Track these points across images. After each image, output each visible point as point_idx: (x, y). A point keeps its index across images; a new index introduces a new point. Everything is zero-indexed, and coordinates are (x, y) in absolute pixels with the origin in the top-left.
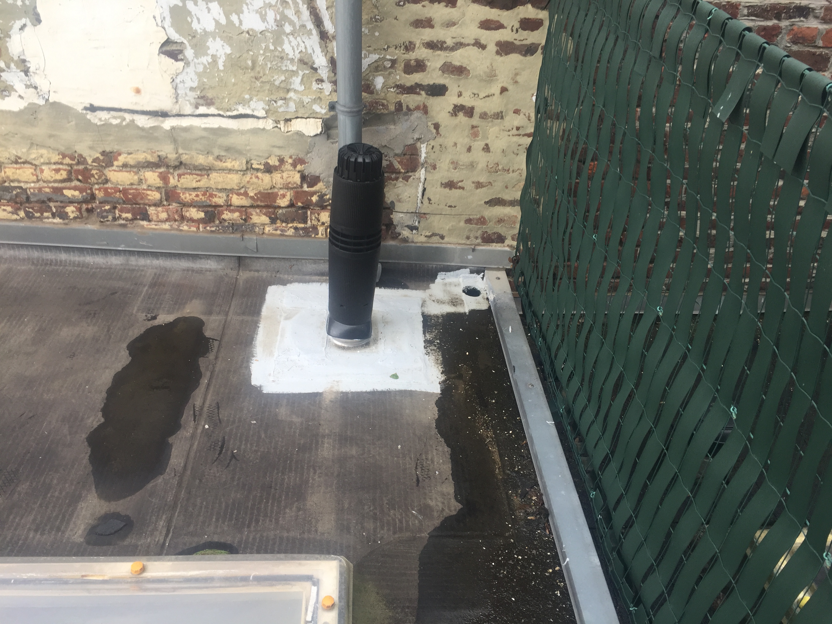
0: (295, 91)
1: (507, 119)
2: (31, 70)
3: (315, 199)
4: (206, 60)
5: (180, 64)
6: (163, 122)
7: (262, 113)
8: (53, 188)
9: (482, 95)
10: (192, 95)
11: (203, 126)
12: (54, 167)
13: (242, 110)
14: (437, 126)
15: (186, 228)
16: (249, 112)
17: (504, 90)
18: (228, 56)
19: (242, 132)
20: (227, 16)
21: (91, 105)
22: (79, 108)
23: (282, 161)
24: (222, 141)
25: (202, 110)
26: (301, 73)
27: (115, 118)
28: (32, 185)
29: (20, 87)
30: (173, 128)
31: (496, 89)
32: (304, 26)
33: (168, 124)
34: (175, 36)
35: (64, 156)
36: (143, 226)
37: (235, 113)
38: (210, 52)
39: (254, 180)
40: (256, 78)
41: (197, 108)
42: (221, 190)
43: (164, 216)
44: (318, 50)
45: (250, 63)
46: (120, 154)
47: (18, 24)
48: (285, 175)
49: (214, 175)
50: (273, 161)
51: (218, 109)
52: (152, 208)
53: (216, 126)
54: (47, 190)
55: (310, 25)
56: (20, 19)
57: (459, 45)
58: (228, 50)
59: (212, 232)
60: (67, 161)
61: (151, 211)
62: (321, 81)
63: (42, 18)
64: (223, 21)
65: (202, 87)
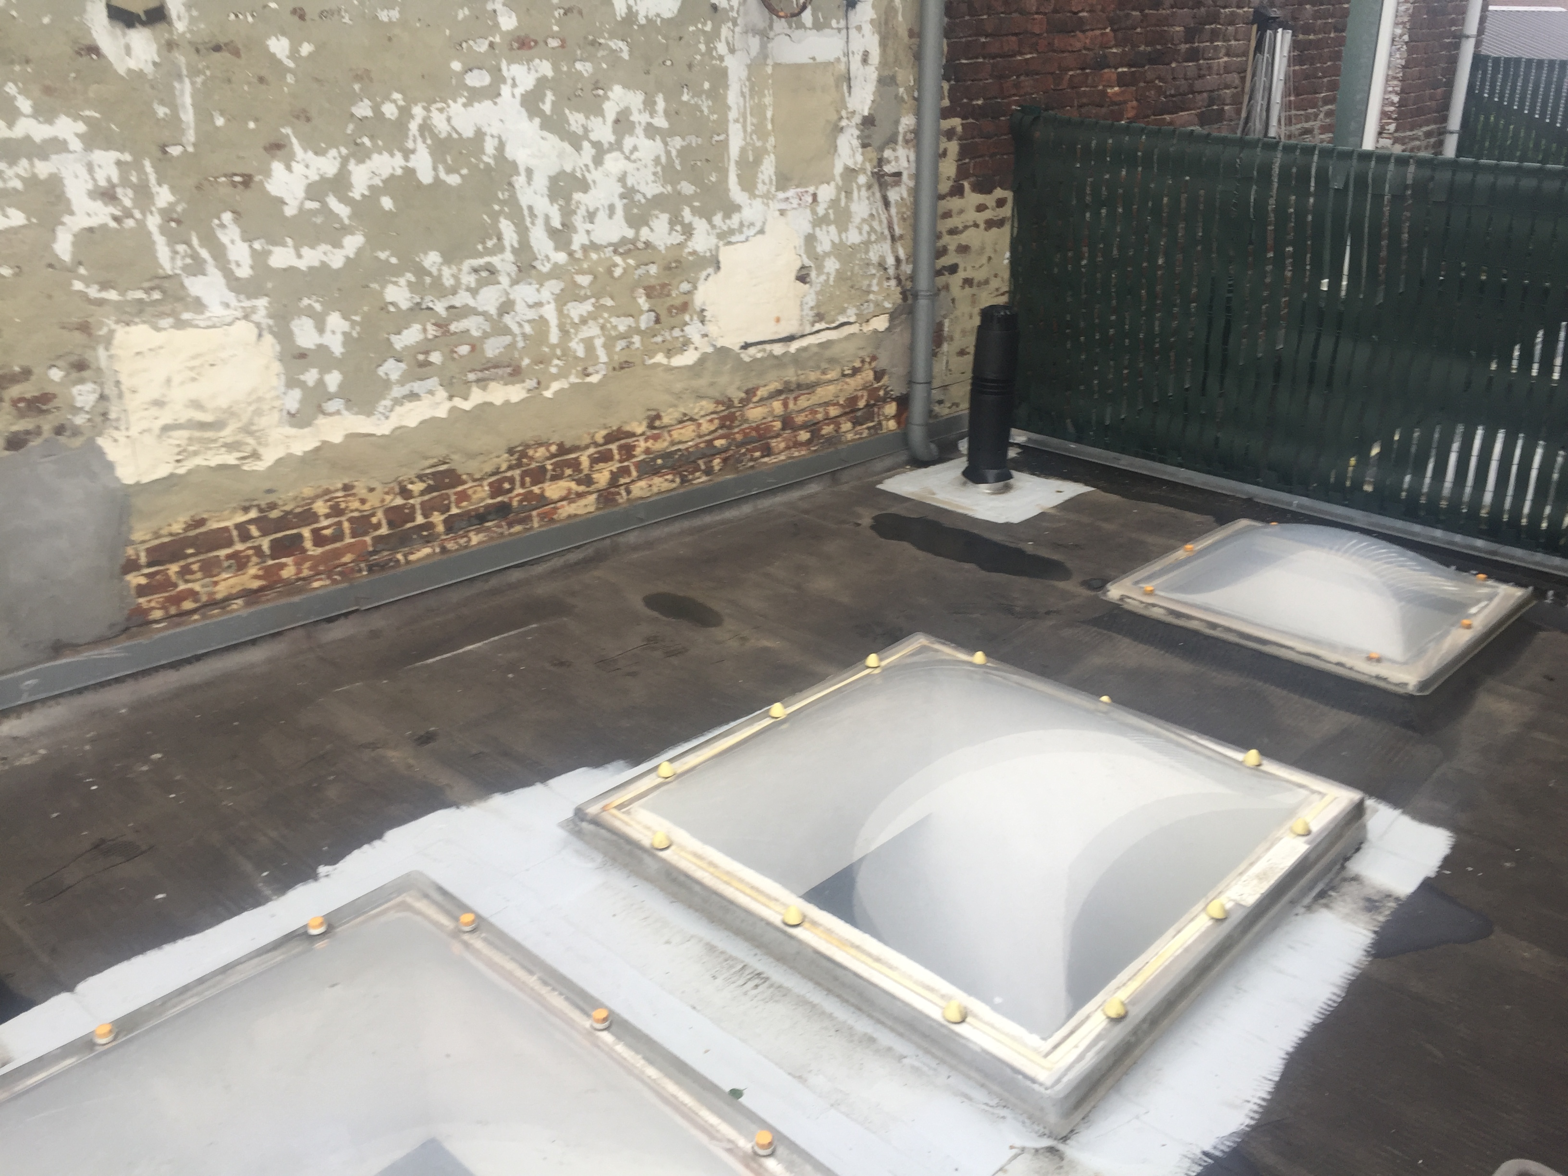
0: (873, 292)
1: (991, 282)
2: (707, 319)
3: (881, 393)
4: (823, 278)
5: (807, 286)
6: (789, 346)
7: (852, 320)
8: (706, 442)
9: (977, 266)
10: (812, 313)
11: (817, 342)
12: (708, 418)
13: (842, 319)
14: (953, 300)
15: (796, 454)
16: (845, 320)
17: (990, 258)
18: (837, 270)
19: (839, 341)
20: (840, 233)
21: (746, 343)
22: (736, 348)
23: (863, 361)
24: (828, 353)
25: (818, 326)
26: (878, 275)
27: (760, 351)
28: (690, 443)
29: (696, 338)
30: (798, 350)
31: (984, 260)
32: (882, 233)
33: (794, 346)
34: (807, 262)
35: (718, 402)
36: (765, 463)
37: (837, 323)
38: (826, 270)
39: (845, 387)
40: (852, 287)
41: (813, 326)
42: (820, 405)
43: (782, 445)
44: (889, 251)
45: (849, 274)
46: (757, 388)
47: (704, 274)
48: (864, 374)
49: (819, 391)
50: (857, 364)
51: (826, 323)
52: (774, 440)
53: (824, 340)
54: (702, 445)
55: (886, 232)
56: (705, 269)
57: (966, 227)
58: (837, 266)
59: (815, 451)
60: (721, 408)
61: (773, 443)
62: (888, 279)
63: (722, 265)
64: (837, 241)
65: (818, 306)
